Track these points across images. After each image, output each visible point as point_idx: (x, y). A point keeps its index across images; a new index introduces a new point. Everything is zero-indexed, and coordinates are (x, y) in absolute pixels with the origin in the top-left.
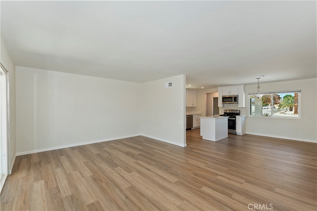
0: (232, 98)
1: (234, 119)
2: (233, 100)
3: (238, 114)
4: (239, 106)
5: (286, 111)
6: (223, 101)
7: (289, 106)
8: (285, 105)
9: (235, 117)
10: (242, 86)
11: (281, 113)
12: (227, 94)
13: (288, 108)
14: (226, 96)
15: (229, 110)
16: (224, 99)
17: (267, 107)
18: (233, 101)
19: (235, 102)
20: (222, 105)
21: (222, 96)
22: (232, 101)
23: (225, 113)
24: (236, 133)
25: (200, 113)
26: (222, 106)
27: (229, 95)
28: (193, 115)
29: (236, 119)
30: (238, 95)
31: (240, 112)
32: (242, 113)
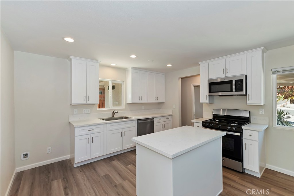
0: (231, 82)
1: (239, 134)
2: (234, 87)
4: (248, 102)
6: (210, 91)
9: (241, 131)
10: (258, 53)
12: (218, 76)
14: (216, 79)
15: (224, 110)
16: (212, 87)
18: (234, 90)
19: (239, 93)
20: (208, 98)
21: (209, 80)
22: (231, 91)
23: (214, 116)
24: (243, 169)
25: (170, 113)
26: (208, 102)
27: (223, 76)
28: (154, 118)
29: (242, 133)
30: (246, 76)
31: (251, 115)
32: (254, 118)
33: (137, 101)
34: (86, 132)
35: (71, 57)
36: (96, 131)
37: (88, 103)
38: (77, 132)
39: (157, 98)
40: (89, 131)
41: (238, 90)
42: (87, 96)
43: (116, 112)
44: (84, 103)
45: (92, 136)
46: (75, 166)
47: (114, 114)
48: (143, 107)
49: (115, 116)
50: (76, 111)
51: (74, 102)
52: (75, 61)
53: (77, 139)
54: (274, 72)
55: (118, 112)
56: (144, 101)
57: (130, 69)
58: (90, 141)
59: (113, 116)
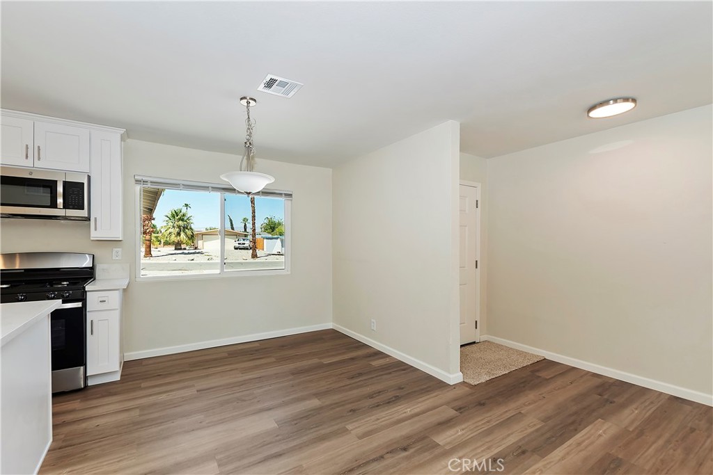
4: (94, 235)
10: (115, 137)
18: (60, 205)
22: (54, 205)
24: (86, 379)
27: (28, 164)
29: (85, 301)
30: (89, 177)
32: (103, 269)
41: (71, 207)
54: (138, 181)
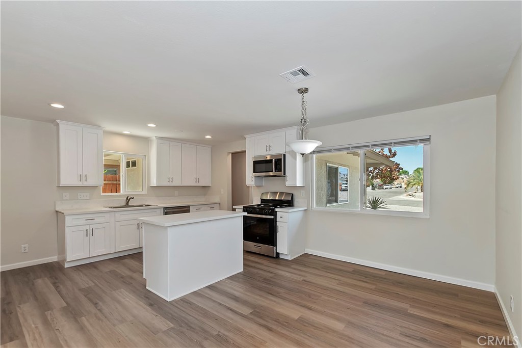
1: (273, 217)
2: (274, 167)
3: (289, 203)
4: (287, 184)
5: (416, 192)
6: (254, 171)
7: (421, 185)
8: (414, 183)
9: (274, 213)
11: (407, 195)
13: (419, 187)
16: (257, 165)
17: (390, 186)
18: (274, 170)
19: (278, 173)
20: (253, 179)
21: (253, 158)
22: (272, 171)
23: (262, 201)
24: (277, 253)
25: (218, 200)
26: (254, 184)
27: (267, 153)
28: (191, 207)
29: (275, 216)
30: (285, 155)
31: (294, 197)
32: (297, 201)
33: (166, 183)
34: (83, 222)
35: (58, 121)
36: (97, 220)
37: (86, 184)
38: (69, 221)
39: (197, 180)
40: (87, 221)
41: (278, 170)
42: (84, 175)
43: (130, 199)
44: (80, 184)
45: (92, 227)
46: (66, 266)
47: (128, 200)
48: (176, 193)
49: (130, 204)
50: (66, 195)
51: (63, 182)
52: (64, 127)
53: (69, 232)
55: (133, 198)
56: (177, 183)
57: (154, 138)
58: (89, 233)
59: (127, 203)
